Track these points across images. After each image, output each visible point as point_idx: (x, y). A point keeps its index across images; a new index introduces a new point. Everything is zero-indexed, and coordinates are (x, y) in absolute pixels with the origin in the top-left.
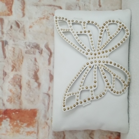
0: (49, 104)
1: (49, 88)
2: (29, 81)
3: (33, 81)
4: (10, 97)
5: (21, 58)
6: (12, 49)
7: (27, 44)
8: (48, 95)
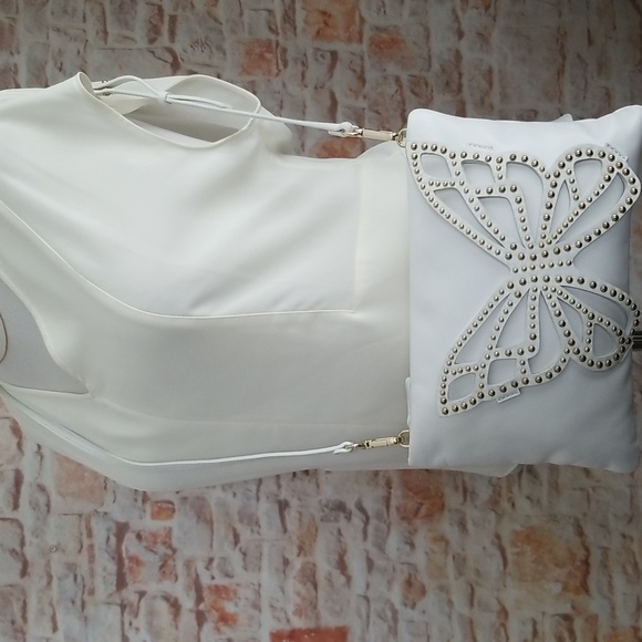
0: (368, 616)
1: (368, 586)
2: (330, 574)
3: (336, 573)
4: (298, 605)
5: (314, 530)
6: (298, 515)
7: (324, 502)
8: (366, 598)
